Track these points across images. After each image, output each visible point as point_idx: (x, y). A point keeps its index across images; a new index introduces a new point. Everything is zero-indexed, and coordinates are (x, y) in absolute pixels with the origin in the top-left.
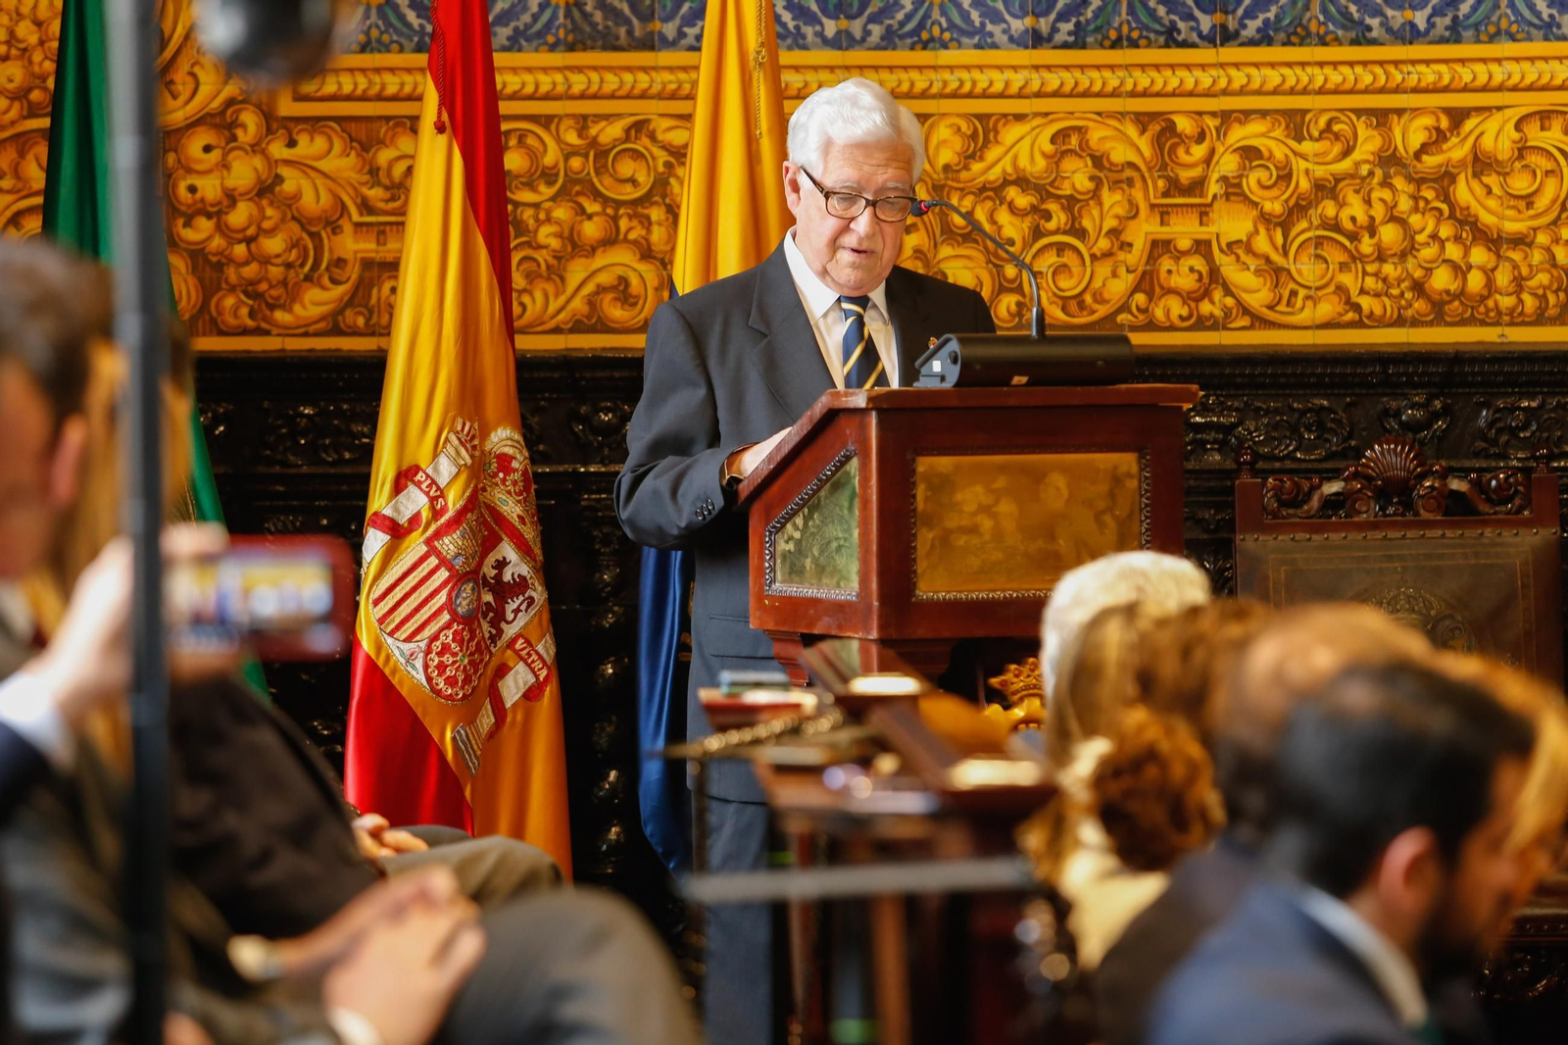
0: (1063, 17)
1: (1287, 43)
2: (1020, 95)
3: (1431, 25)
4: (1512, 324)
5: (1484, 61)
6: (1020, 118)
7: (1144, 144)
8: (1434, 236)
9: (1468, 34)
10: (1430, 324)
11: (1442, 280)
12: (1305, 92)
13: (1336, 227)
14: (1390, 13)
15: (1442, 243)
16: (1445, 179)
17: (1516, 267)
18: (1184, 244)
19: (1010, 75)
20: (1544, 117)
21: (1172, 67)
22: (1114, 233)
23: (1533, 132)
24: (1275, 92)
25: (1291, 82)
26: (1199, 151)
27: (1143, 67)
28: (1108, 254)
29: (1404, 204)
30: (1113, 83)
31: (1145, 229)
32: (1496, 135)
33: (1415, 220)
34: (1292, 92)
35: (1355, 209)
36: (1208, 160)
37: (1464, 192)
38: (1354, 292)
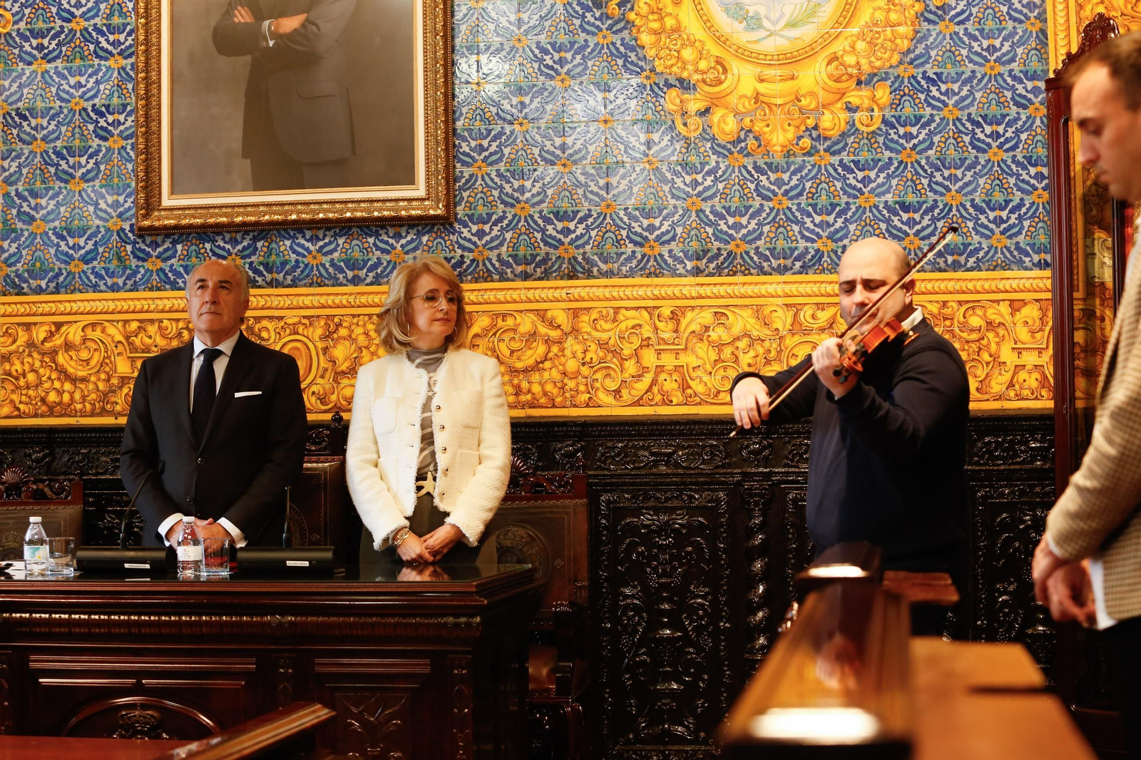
3: (48, 286)
4: (81, 416)
5: (69, 301)
8: (49, 378)
9: (62, 290)
10: (48, 416)
11: (52, 397)
13: (10, 374)
14: (31, 281)
15: (53, 381)
16: (54, 353)
17: (82, 391)
20: (93, 325)
23: (89, 331)
29: (37, 364)
32: (74, 333)
33: (41, 371)
35: (18, 366)
37: (61, 358)
38: (17, 402)
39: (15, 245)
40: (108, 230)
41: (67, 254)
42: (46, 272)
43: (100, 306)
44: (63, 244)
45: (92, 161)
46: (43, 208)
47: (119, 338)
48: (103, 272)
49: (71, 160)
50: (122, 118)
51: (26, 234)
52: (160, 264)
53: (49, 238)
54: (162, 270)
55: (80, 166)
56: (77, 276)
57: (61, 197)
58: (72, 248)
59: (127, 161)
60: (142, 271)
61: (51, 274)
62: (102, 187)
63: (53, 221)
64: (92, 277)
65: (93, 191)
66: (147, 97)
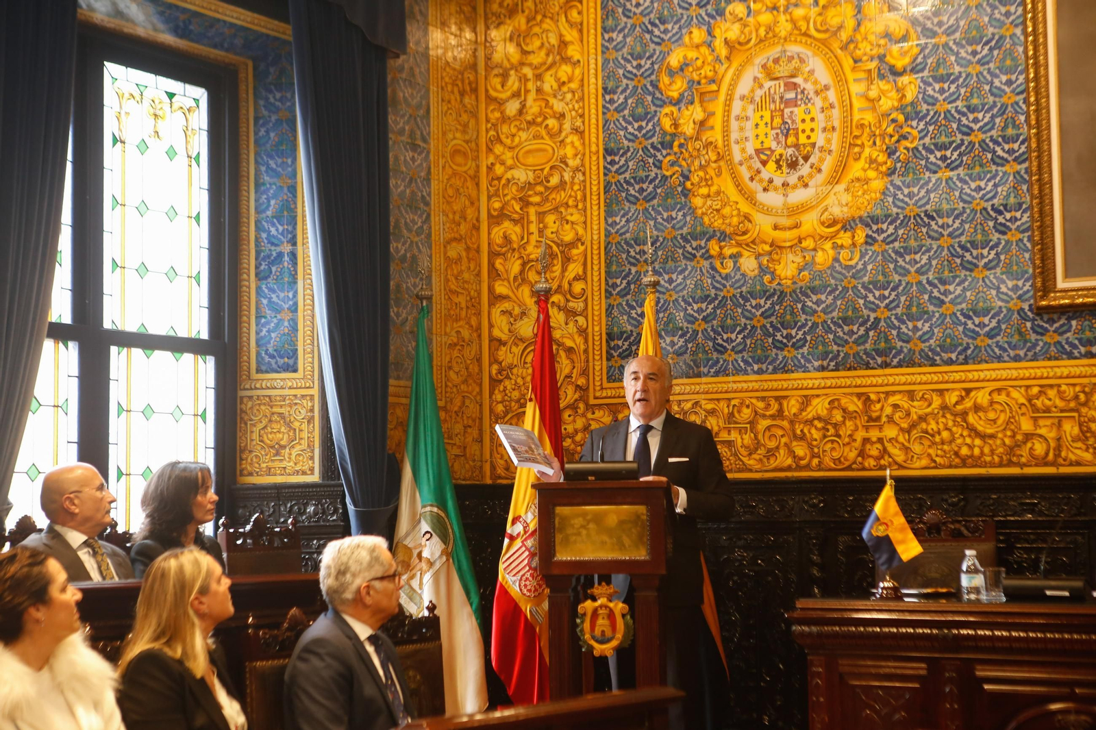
0: (831, 360)
1: (907, 367)
2: (818, 388)
3: (957, 358)
4: (991, 467)
5: (977, 371)
6: (818, 396)
7: (860, 404)
8: (961, 435)
9: (971, 361)
10: (961, 467)
11: (965, 451)
12: (914, 384)
13: (927, 432)
14: (943, 354)
15: (964, 437)
16: (964, 414)
17: (991, 445)
18: (874, 439)
19: (814, 381)
20: (999, 390)
21: (868, 376)
22: (850, 436)
23: (995, 396)
24: (904, 384)
25: (909, 380)
26: (878, 406)
27: (858, 377)
28: (848, 444)
29: (950, 423)
30: (849, 383)
31: (860, 434)
32: (982, 397)
33: (954, 429)
34: (910, 384)
35: (933, 426)
36: (882, 409)
37: (971, 419)
38: (934, 456)
39: (927, 325)
40: (1009, 310)
41: (973, 331)
42: (956, 346)
43: (1004, 374)
44: (969, 322)
45: (993, 252)
46: (951, 293)
47: (1022, 400)
48: (1006, 346)
49: (975, 252)
50: (1018, 215)
51: (937, 315)
52: (1057, 338)
53: (957, 318)
54: (1059, 342)
55: (983, 257)
56: (983, 349)
57: (967, 283)
58: (978, 326)
59: (1024, 251)
60: (1041, 344)
61: (960, 348)
62: (1002, 274)
63: (960, 303)
64: (996, 350)
65: (995, 277)
66: (1041, 196)
